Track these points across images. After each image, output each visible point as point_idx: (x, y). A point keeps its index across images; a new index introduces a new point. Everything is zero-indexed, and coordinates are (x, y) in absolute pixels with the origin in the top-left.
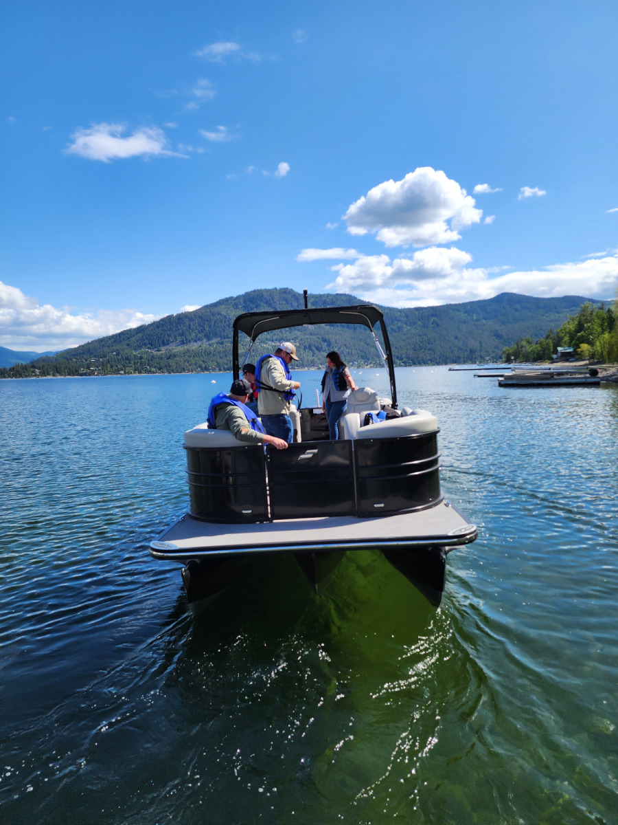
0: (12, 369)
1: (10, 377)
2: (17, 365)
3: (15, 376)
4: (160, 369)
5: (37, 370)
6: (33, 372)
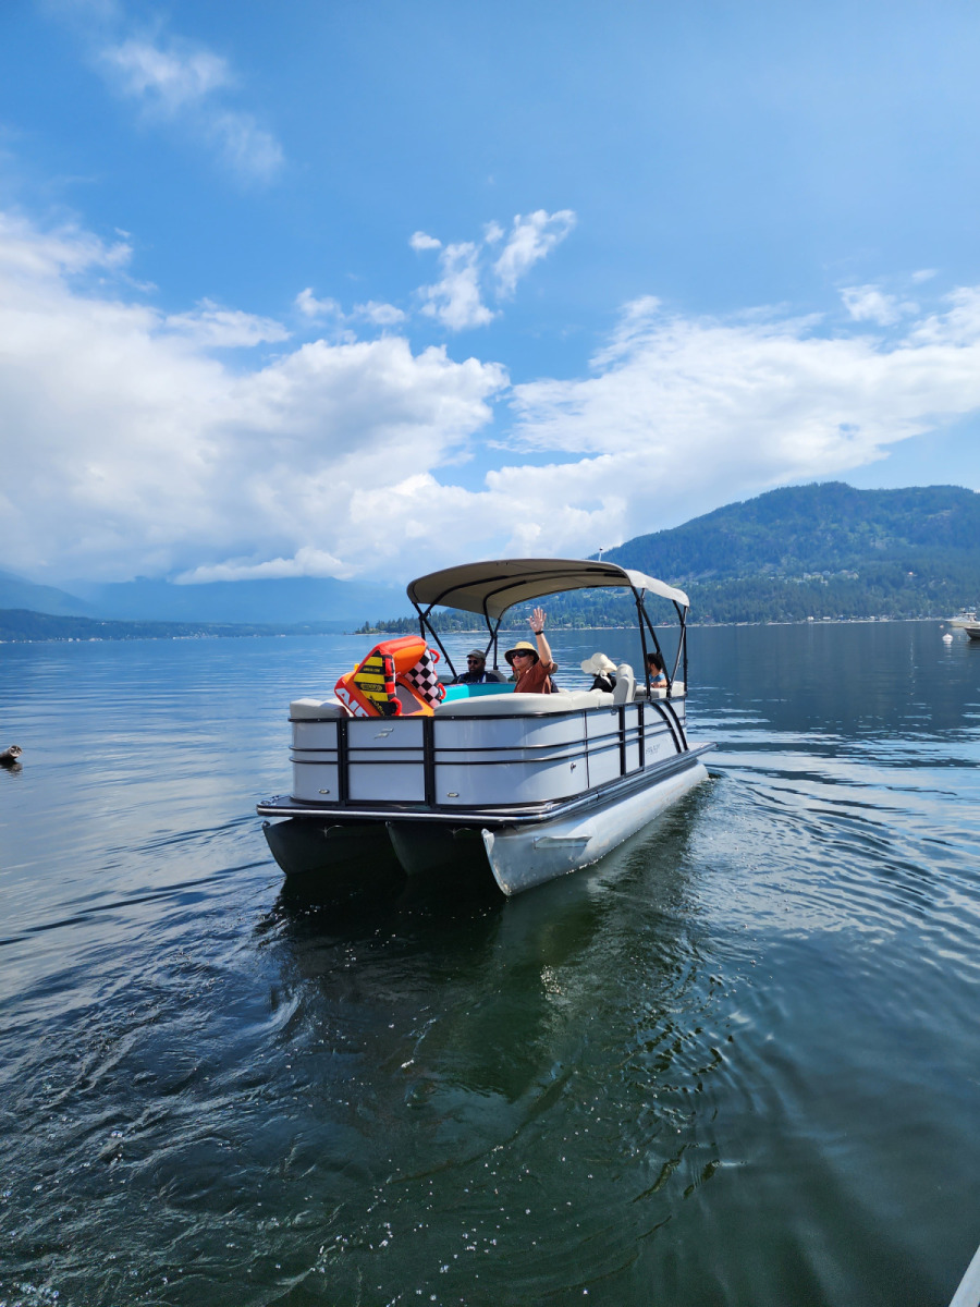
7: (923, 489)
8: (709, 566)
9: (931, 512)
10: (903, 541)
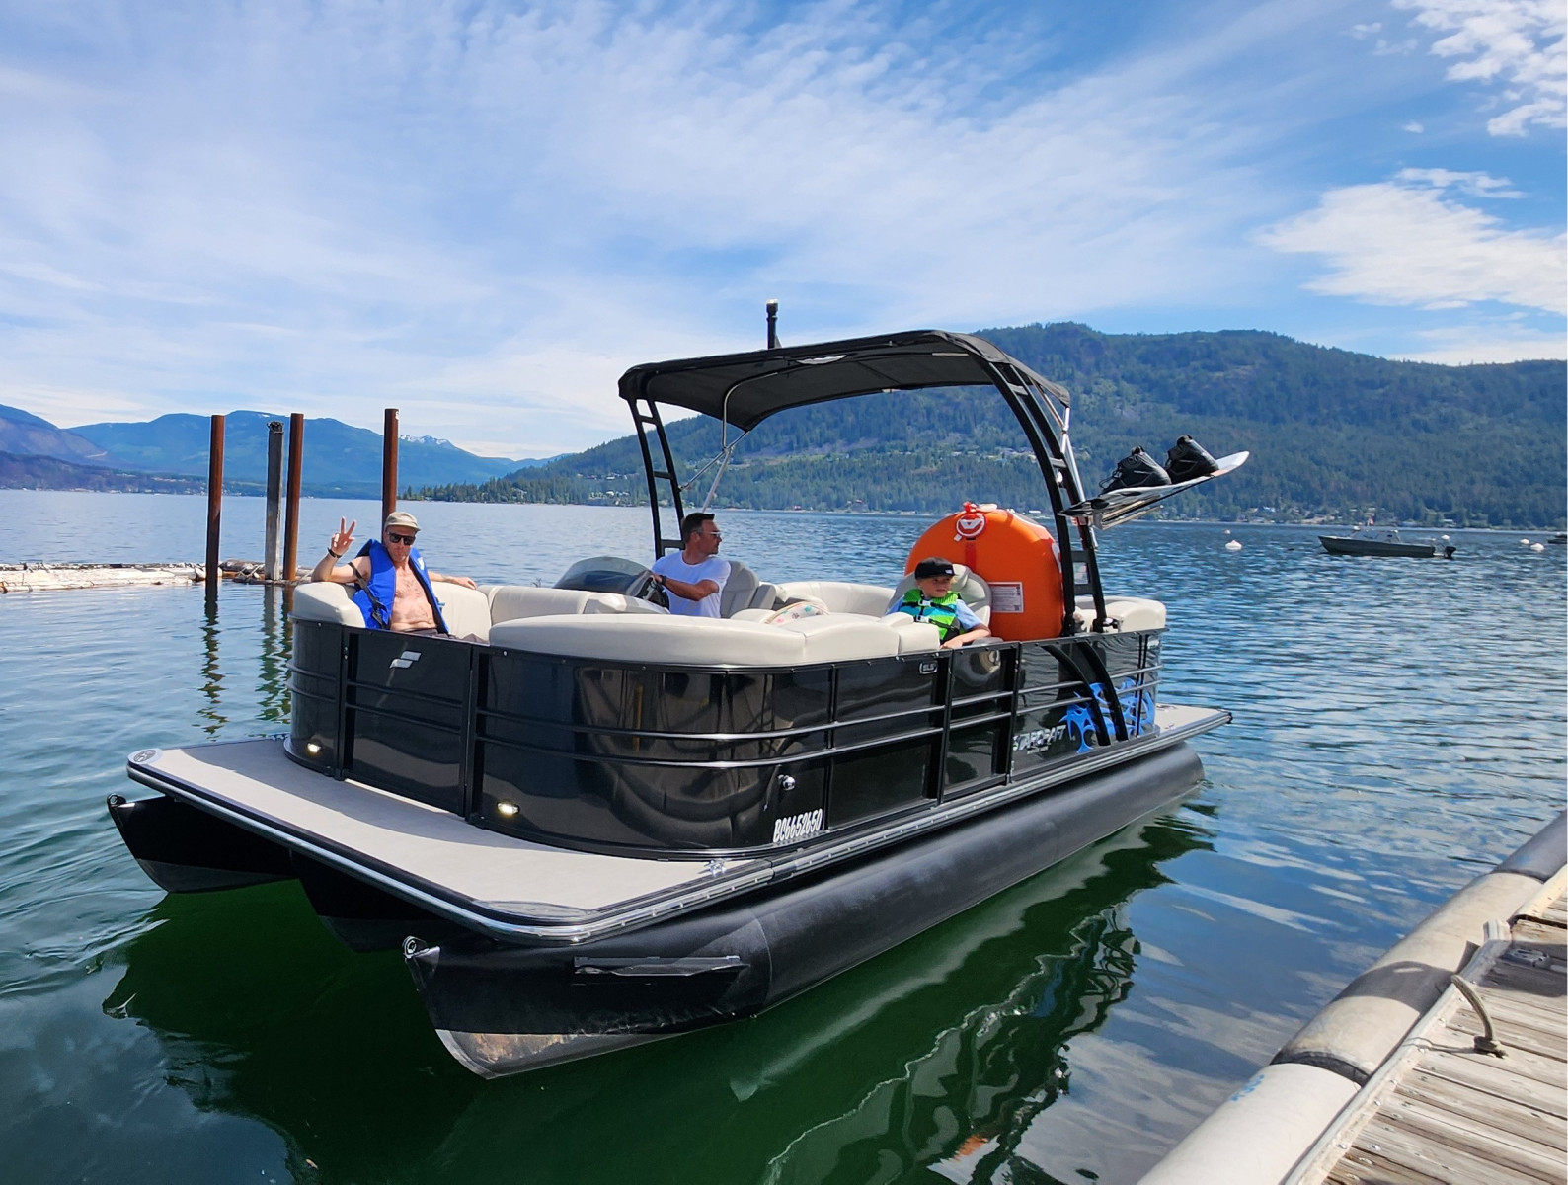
3: (488, 499)
4: (738, 500)
5: (520, 491)
6: (514, 494)
7: (1210, 334)
8: (867, 433)
9: (1220, 369)
10: (1168, 408)
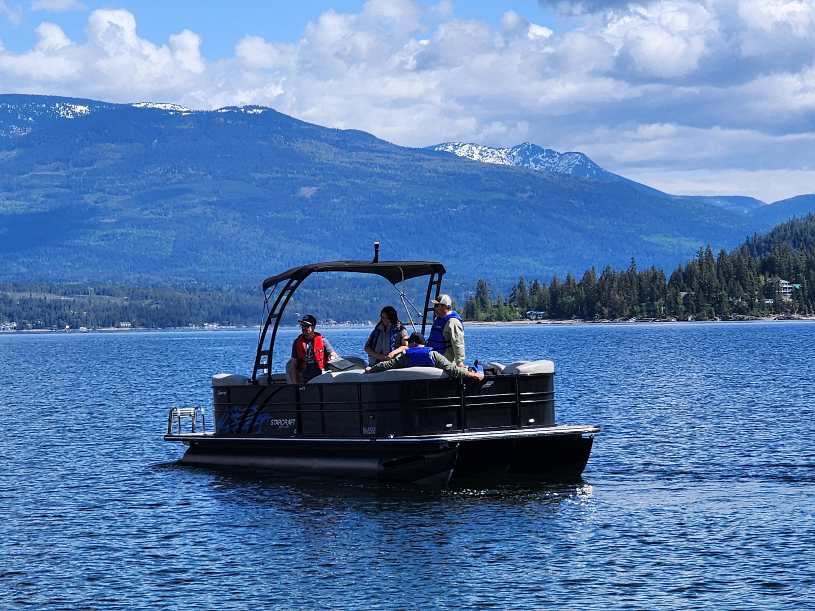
0: (684, 278)
1: (674, 312)
2: (705, 260)
3: (694, 310)
5: (784, 283)
6: (769, 291)
